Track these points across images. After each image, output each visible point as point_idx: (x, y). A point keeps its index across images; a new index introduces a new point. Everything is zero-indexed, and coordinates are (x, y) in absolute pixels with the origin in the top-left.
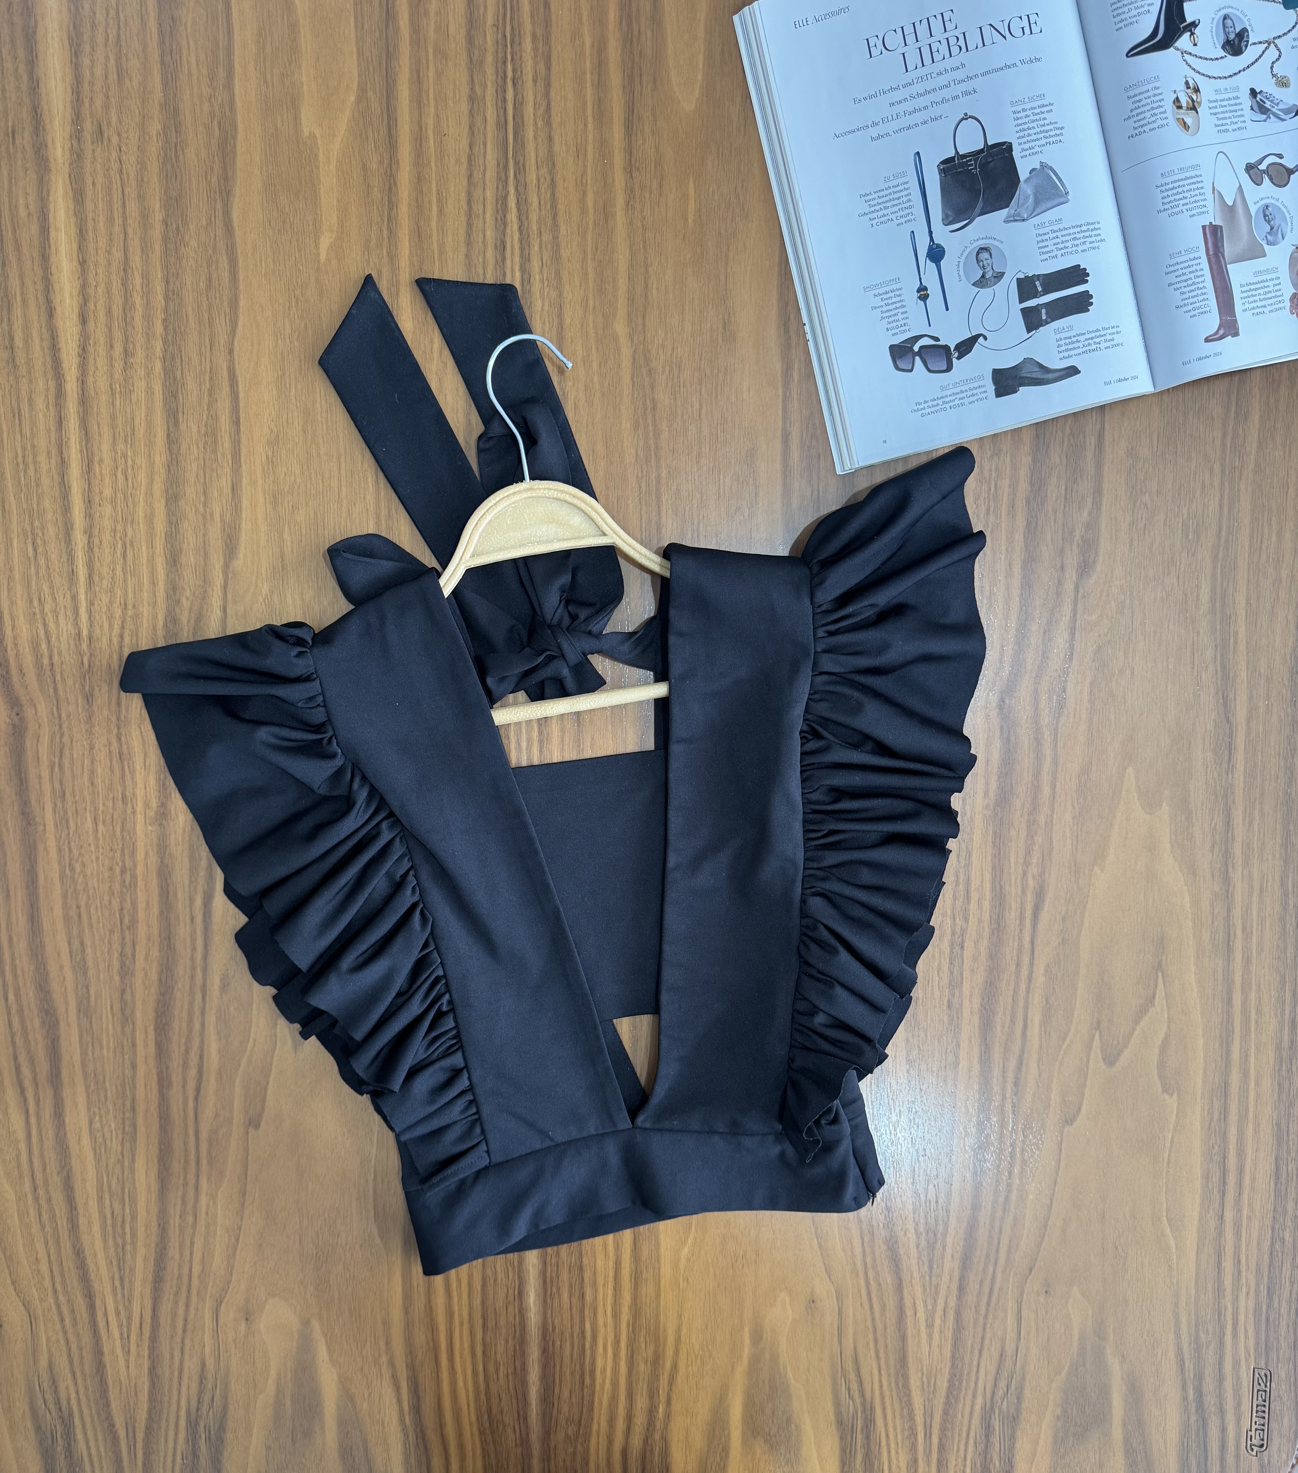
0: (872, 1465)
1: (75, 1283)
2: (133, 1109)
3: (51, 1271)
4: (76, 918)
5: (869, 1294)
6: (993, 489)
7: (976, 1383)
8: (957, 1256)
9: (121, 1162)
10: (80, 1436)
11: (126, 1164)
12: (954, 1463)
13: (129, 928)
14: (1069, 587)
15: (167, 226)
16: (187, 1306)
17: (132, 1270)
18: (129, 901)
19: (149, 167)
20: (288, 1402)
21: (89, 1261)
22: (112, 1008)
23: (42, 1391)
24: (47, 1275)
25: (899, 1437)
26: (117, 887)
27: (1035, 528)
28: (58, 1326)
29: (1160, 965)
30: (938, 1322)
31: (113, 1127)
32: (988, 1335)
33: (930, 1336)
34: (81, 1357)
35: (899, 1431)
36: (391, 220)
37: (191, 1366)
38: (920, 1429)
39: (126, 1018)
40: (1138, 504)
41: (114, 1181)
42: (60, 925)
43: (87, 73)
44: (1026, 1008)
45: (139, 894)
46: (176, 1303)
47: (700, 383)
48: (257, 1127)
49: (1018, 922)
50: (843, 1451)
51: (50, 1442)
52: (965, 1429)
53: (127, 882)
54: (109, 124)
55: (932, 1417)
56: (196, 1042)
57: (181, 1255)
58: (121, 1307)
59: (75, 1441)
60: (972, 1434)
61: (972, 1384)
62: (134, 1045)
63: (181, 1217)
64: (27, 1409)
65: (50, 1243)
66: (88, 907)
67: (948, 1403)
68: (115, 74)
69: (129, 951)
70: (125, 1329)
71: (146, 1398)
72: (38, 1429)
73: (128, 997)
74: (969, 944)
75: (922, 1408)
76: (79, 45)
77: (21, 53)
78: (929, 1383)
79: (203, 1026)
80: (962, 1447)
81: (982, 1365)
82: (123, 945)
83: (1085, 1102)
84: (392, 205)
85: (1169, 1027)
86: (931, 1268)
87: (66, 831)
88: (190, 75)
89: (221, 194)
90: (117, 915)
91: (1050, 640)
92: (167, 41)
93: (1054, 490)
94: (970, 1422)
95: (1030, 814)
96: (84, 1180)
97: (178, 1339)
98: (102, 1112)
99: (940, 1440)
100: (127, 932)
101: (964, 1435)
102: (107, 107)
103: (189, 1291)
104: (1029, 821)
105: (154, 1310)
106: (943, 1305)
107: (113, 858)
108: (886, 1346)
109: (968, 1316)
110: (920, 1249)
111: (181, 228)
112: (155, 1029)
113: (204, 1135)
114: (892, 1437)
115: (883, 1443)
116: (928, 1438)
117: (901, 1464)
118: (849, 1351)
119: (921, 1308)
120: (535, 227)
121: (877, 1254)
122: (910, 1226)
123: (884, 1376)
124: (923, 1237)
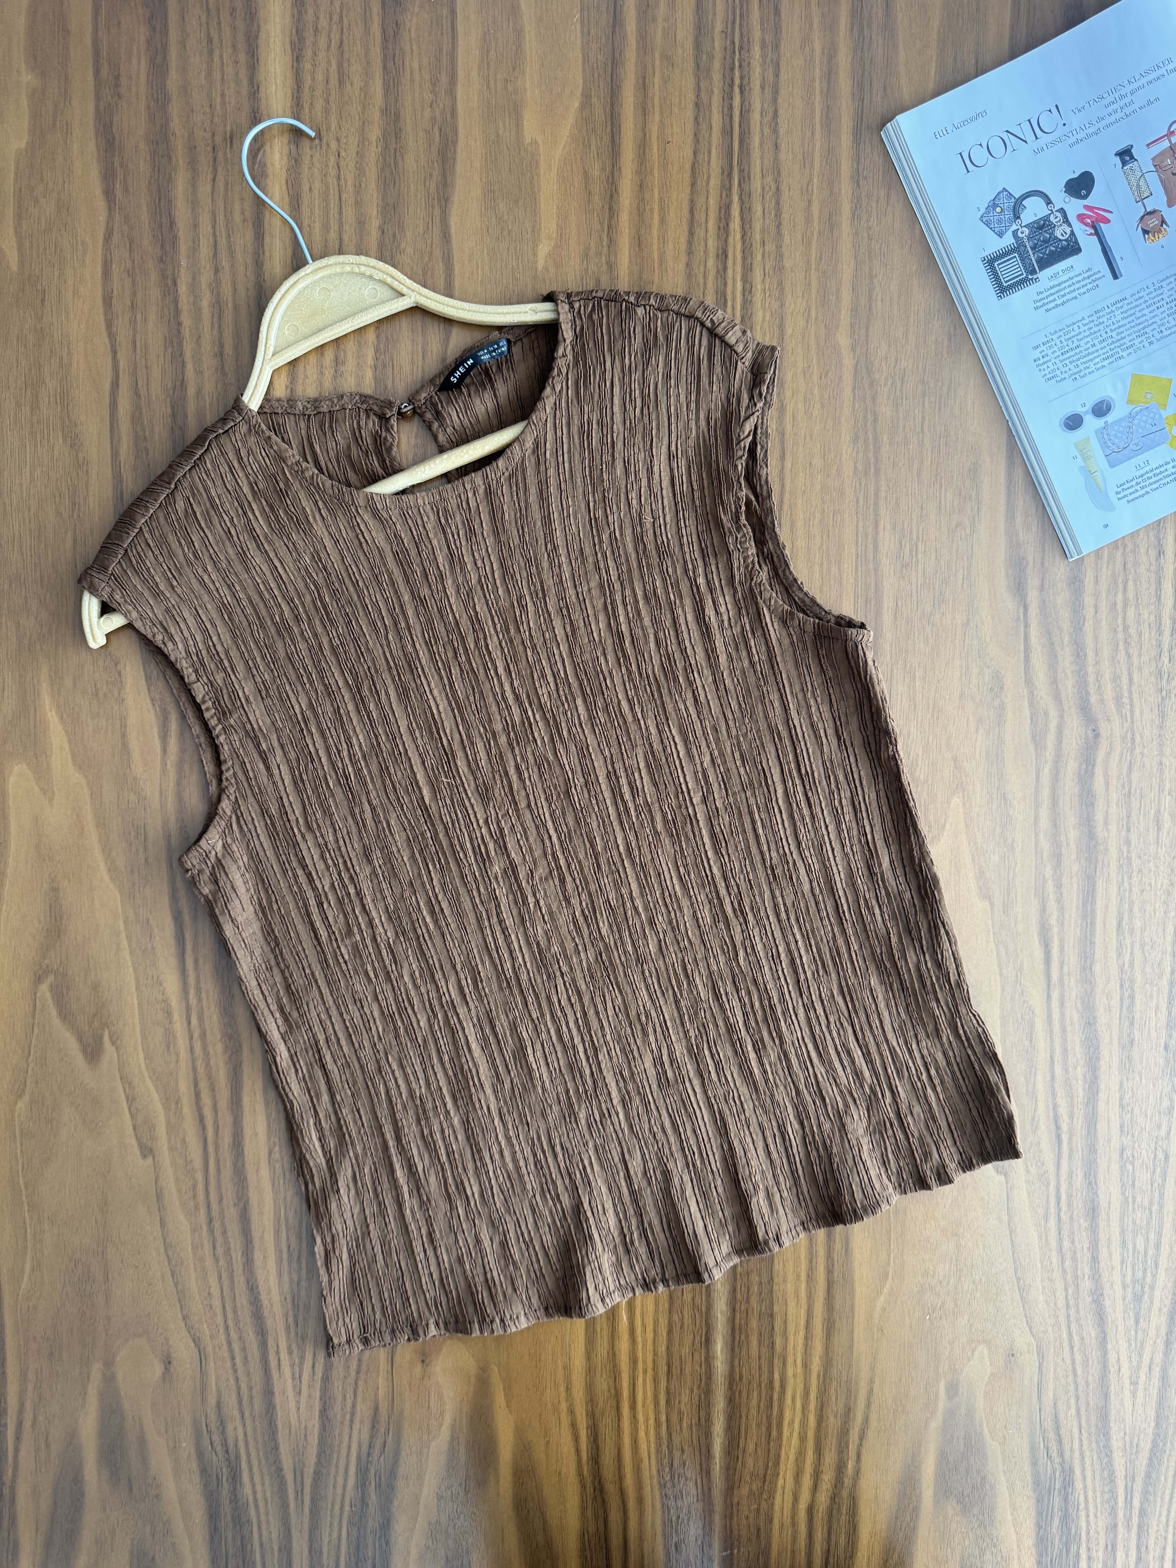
0: (1069, 1530)
1: (248, 1320)
3: (224, 1307)
5: (1072, 1348)
8: (1165, 1310)
10: (246, 1481)
15: (383, 232)
17: (307, 1307)
19: (367, 173)
20: (463, 1450)
21: (263, 1297)
23: (209, 1432)
24: (219, 1311)
25: (1099, 1500)
28: (229, 1364)
30: (1142, 1379)
33: (1134, 1394)
34: (251, 1398)
35: (1098, 1494)
36: (611, 228)
37: (363, 1408)
38: (1121, 1492)
41: (292, 1213)
43: (308, 78)
47: (924, 395)
50: (1039, 1514)
51: (215, 1485)
52: (1167, 1492)
54: (328, 129)
55: (1134, 1480)
58: (294, 1347)
59: (241, 1485)
64: (193, 1451)
65: (224, 1277)
67: (1150, 1465)
68: (337, 78)
70: (297, 1369)
71: (316, 1441)
72: (204, 1471)
75: (1123, 1470)
76: (301, 50)
77: (243, 57)
78: (1131, 1443)
80: (1165, 1513)
84: (612, 211)
86: (1137, 1322)
88: (412, 80)
89: (439, 201)
92: (390, 46)
96: (261, 1213)
97: (352, 1380)
99: (1142, 1503)
101: (1167, 1500)
102: (327, 111)
106: (1148, 1361)
108: (1088, 1404)
110: (1126, 1302)
111: (398, 236)
114: (1091, 1500)
115: (1082, 1506)
116: (1129, 1502)
117: (1099, 1529)
118: (1048, 1408)
119: (1125, 1365)
120: (758, 237)
121: (1081, 1306)
122: (1117, 1278)
123: (1085, 1435)
124: (1129, 1290)
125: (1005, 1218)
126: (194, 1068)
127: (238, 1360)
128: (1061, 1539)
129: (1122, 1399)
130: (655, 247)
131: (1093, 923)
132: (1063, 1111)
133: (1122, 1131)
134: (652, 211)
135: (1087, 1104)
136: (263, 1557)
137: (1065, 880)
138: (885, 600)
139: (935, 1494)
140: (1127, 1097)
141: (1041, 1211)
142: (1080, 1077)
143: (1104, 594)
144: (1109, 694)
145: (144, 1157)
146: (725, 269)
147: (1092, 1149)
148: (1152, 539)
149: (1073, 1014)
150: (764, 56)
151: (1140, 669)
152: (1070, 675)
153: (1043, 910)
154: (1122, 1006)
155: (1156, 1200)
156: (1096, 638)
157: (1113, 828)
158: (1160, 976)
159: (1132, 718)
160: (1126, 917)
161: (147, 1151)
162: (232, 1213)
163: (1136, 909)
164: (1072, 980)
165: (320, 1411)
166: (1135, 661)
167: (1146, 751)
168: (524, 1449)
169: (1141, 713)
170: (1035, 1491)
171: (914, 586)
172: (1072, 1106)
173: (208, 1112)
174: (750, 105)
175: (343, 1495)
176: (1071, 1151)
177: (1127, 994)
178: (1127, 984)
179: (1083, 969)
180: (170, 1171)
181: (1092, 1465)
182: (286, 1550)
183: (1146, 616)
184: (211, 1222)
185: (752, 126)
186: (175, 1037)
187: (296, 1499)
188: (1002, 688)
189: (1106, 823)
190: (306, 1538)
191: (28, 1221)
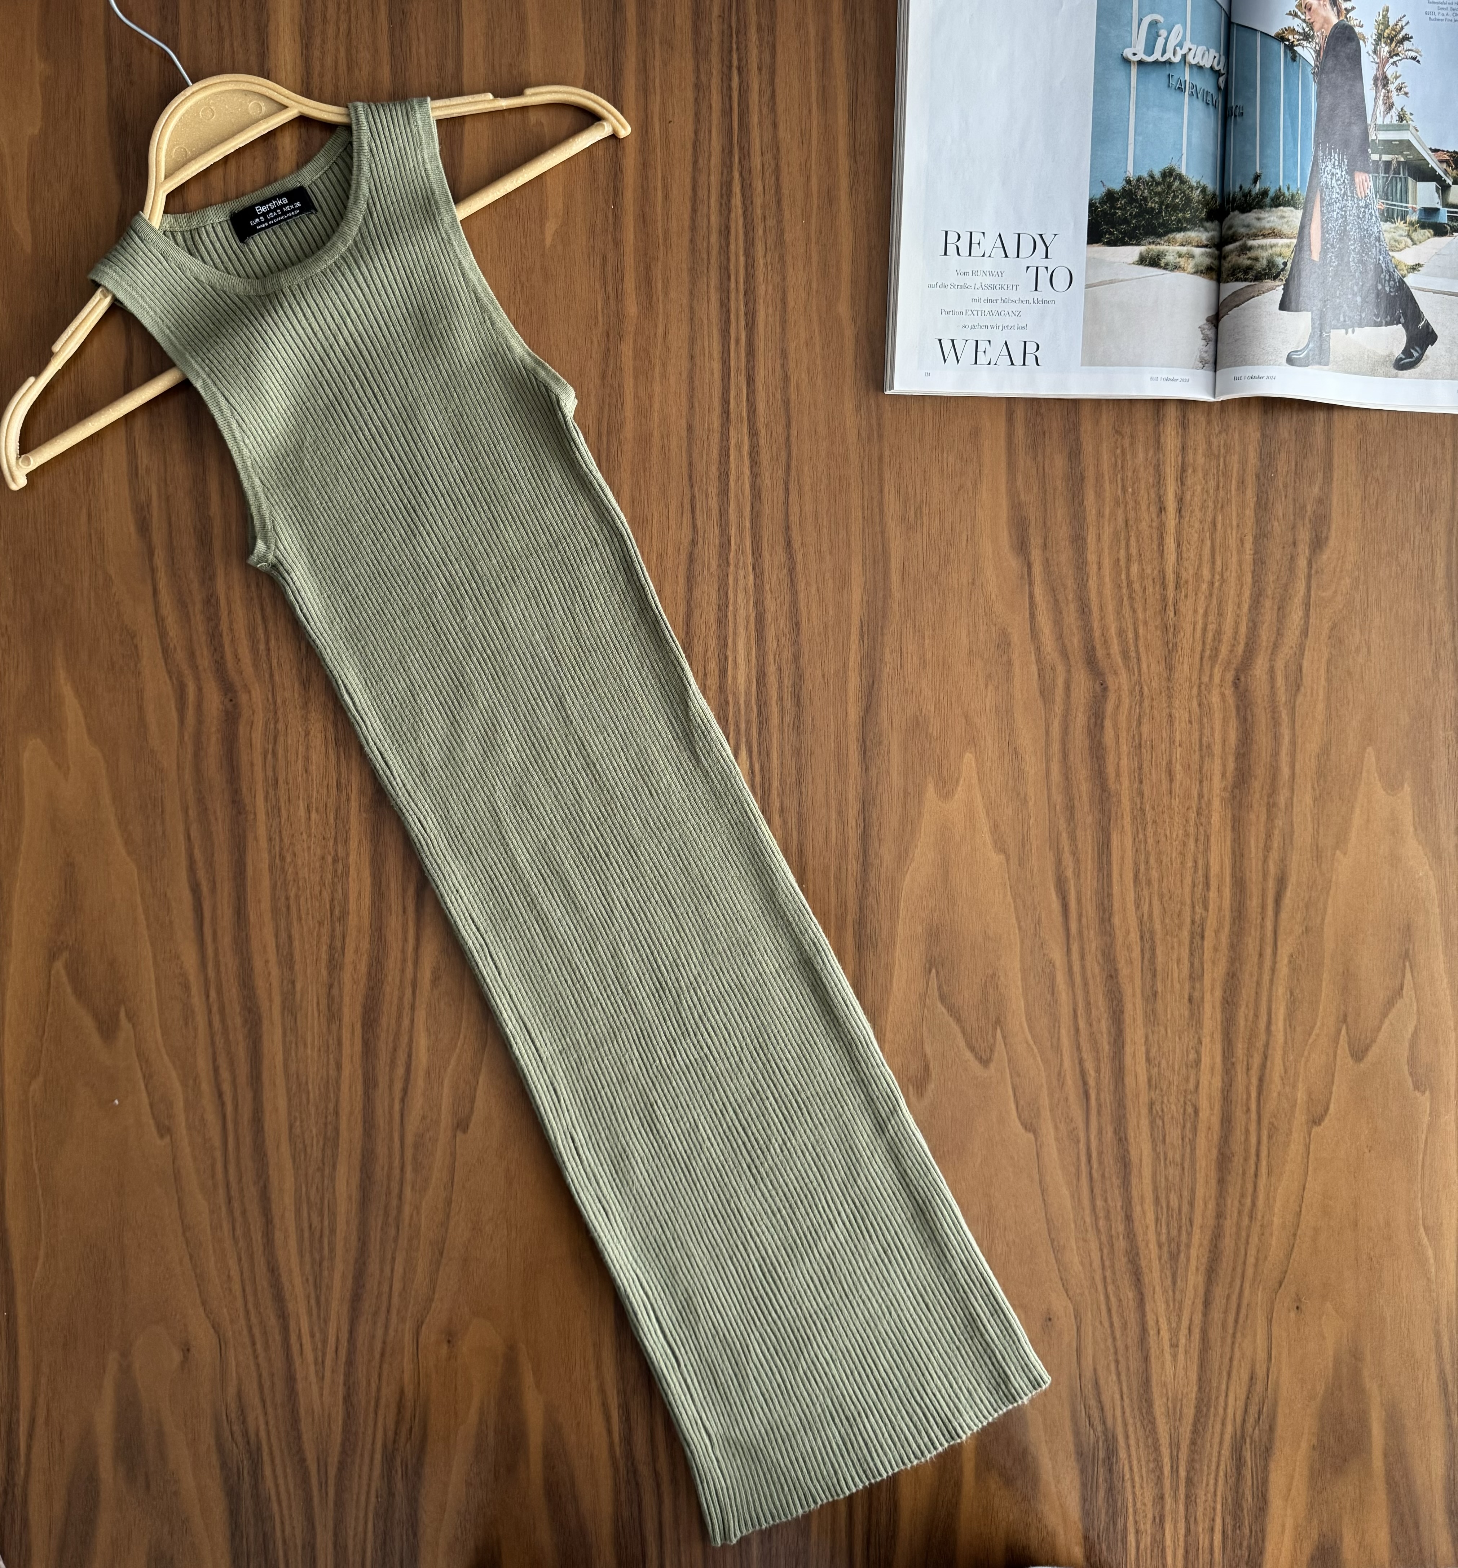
0: (1115, 1502)
1: (269, 1303)
2: (337, 1113)
3: (244, 1290)
4: (284, 909)
5: (1109, 1310)
6: (1221, 464)
7: (1225, 1409)
8: (1202, 1268)
9: (321, 1170)
10: (268, 1472)
11: (327, 1172)
12: (1203, 1498)
13: (339, 920)
14: (1302, 563)
16: (386, 1328)
17: (329, 1288)
18: (340, 891)
20: (491, 1434)
21: (284, 1279)
22: (318, 1004)
23: (230, 1423)
24: (238, 1293)
25: (1144, 1470)
26: (329, 876)
27: (1266, 504)
28: (249, 1350)
29: (1406, 956)
30: (1183, 1341)
31: (314, 1132)
32: (1237, 1354)
33: (1175, 1356)
35: (1143, 1463)
36: (616, 206)
37: (388, 1393)
38: (1166, 1460)
39: (333, 1015)
40: (1369, 479)
41: (313, 1192)
42: (267, 917)
43: (319, 67)
44: (1270, 1001)
45: (351, 884)
46: (375, 1323)
48: (465, 1130)
49: (1260, 910)
50: (1084, 1485)
51: (236, 1478)
52: (1214, 1459)
53: (339, 872)
55: (1178, 1448)
56: (405, 1039)
57: (382, 1271)
58: (316, 1329)
59: (263, 1477)
60: (1222, 1467)
61: (1221, 1411)
62: (340, 1043)
63: (382, 1229)
64: (212, 1442)
65: (243, 1259)
66: (297, 897)
67: (1195, 1431)
68: (345, 65)
69: (338, 944)
70: (320, 1354)
71: (340, 1429)
72: (224, 1465)
73: (335, 991)
74: (1209, 934)
75: (1168, 1437)
76: (309, 38)
78: (1174, 1408)
79: (412, 1021)
80: (1212, 1482)
81: (1232, 1388)
82: (332, 937)
83: (1333, 1100)
84: (616, 189)
85: (1418, 1020)
86: (1174, 1283)
87: (278, 820)
90: (328, 906)
91: (1284, 617)
92: (397, 33)
93: (1283, 465)
94: (1219, 1452)
95: (1270, 796)
96: (281, 1191)
97: (376, 1363)
98: (304, 1116)
99: (1188, 1472)
100: (337, 924)
101: (1213, 1468)
103: (388, 1311)
104: (1268, 803)
105: (351, 1332)
106: (1187, 1322)
107: (325, 847)
108: (1128, 1369)
109: (1215, 1334)
110: (1163, 1261)
112: (363, 1026)
113: (410, 1140)
114: (1135, 1469)
115: (1127, 1476)
116: (1175, 1470)
117: (1146, 1500)
118: (1088, 1374)
119: (1164, 1326)
120: (759, 211)
121: (1117, 1267)
122: (1152, 1236)
123: (1127, 1401)
124: (1165, 1249)
125: (1037, 1177)
126: (213, 1043)
127: (259, 1346)
128: (1107, 1512)
129: (1163, 1363)
130: (660, 224)
131: (1109, 875)
132: (1089, 1066)
133: (1150, 1086)
134: (655, 189)
135: (1114, 1058)
136: (286, 1555)
137: (1079, 833)
138: (893, 561)
139: (977, 1467)
140: (1154, 1050)
141: (1072, 1169)
142: (1104, 1030)
143: (1106, 551)
144: (1115, 648)
145: (162, 1136)
146: (728, 245)
147: (1120, 1104)
148: (1153, 496)
149: (1094, 968)
150: (761, 39)
151: (1146, 623)
152: (1075, 631)
153: (1059, 862)
154: (1143, 958)
155: (1187, 1156)
156: (1100, 594)
157: (1126, 782)
158: (1180, 927)
159: (1139, 671)
160: (1142, 868)
161: (165, 1130)
162: (252, 1191)
163: (1152, 861)
164: (1092, 932)
165: (344, 1398)
166: (1140, 616)
167: (1155, 703)
168: (553, 1429)
169: (1149, 666)
170: (1078, 1461)
171: (920, 548)
172: (1098, 1060)
173: (226, 1087)
174: (748, 86)
175: (369, 1486)
176: (1099, 1106)
177: (1147, 946)
178: (1147, 936)
179: (1102, 921)
180: (188, 1150)
181: (1136, 1433)
182: (310, 1546)
183: (1149, 571)
184: (230, 1202)
185: (751, 106)
186: (193, 1012)
187: (320, 1490)
188: (1009, 644)
189: (1118, 775)
190: (331, 1534)
191: (42, 1206)
